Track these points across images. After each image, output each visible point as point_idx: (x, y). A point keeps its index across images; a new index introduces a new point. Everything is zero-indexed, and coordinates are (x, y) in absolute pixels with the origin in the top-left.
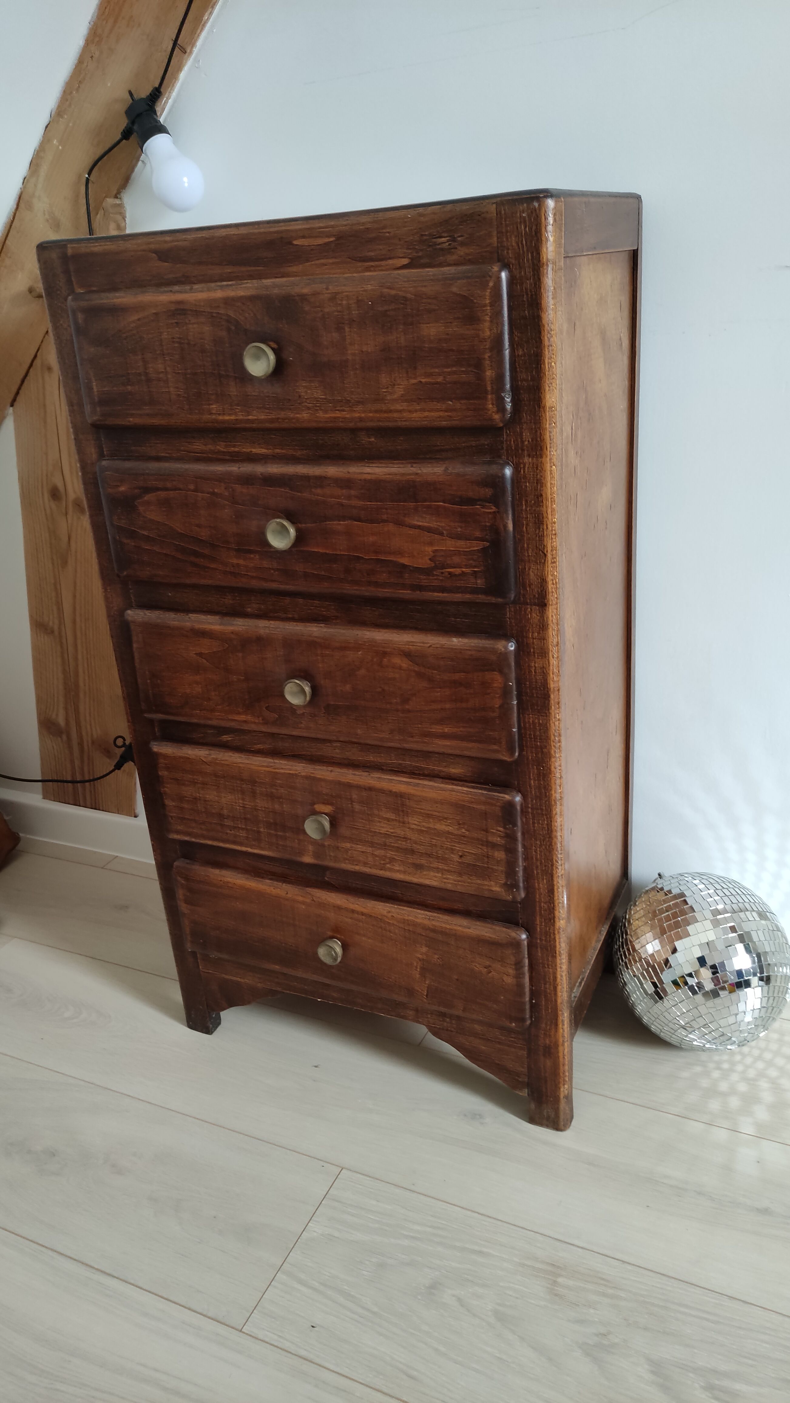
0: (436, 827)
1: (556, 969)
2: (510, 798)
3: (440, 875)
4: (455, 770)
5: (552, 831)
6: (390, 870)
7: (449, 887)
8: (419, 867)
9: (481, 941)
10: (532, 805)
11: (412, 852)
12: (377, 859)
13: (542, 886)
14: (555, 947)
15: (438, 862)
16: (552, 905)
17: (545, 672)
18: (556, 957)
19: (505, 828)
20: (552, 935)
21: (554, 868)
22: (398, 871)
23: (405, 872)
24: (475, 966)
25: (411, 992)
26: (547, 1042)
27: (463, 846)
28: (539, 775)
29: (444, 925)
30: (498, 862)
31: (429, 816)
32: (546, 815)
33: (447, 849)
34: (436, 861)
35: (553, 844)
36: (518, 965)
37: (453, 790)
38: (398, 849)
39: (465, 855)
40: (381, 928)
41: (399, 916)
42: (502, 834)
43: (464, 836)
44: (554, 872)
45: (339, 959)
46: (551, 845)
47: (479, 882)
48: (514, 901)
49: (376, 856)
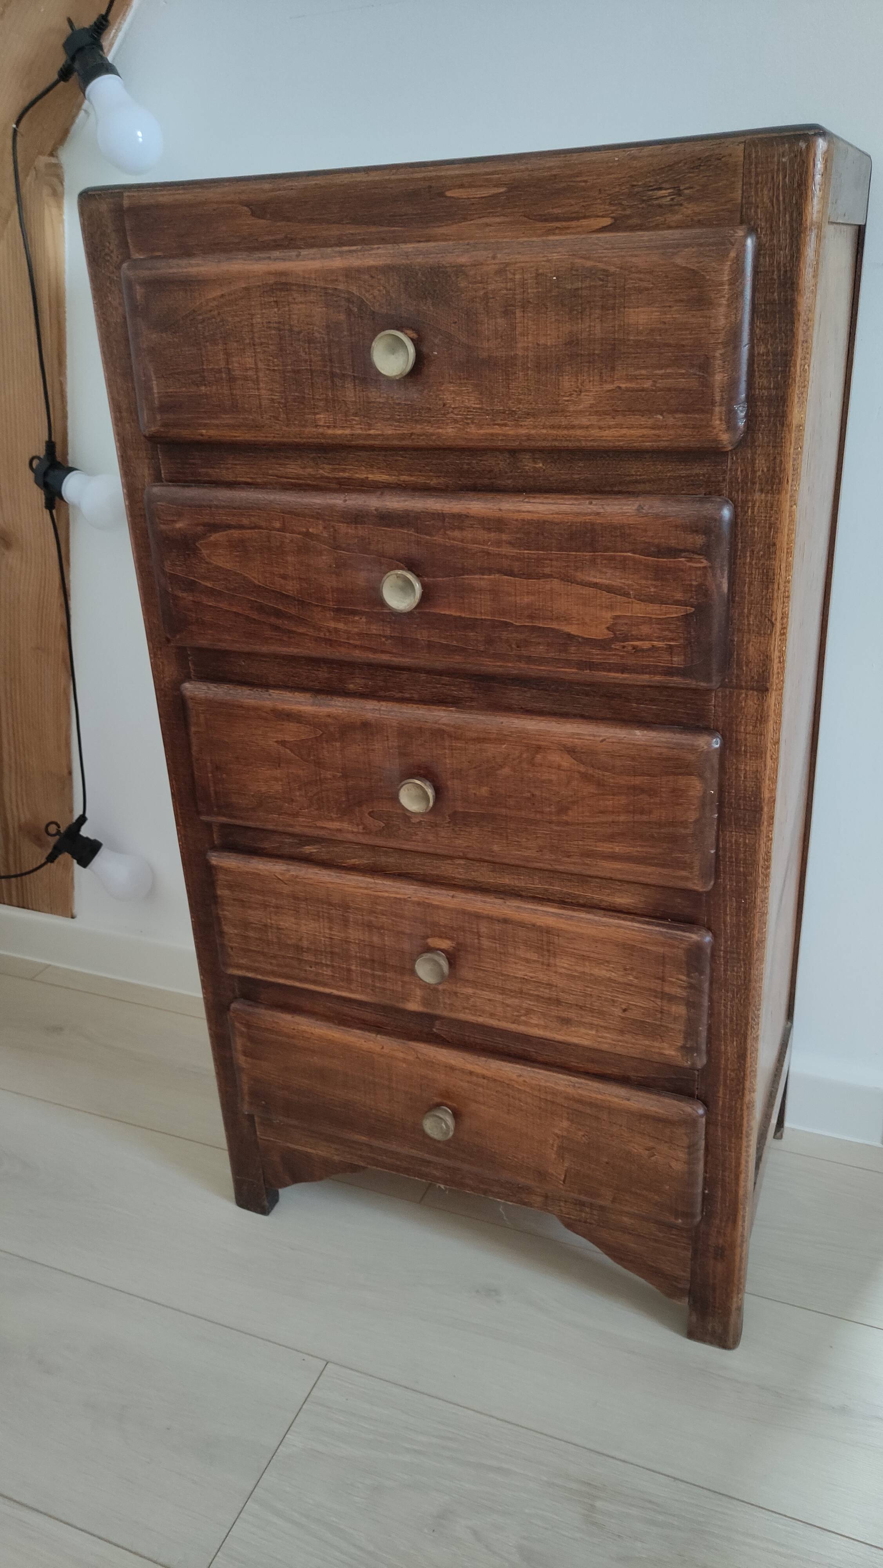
0: (592, 972)
1: (741, 1153)
2: (699, 939)
3: (594, 1032)
4: (622, 900)
5: (750, 981)
6: (526, 1023)
7: (605, 1047)
8: (566, 1021)
9: (643, 1116)
10: (726, 948)
11: (558, 1002)
12: (509, 1009)
13: (730, 1049)
14: (741, 1125)
15: (592, 1016)
16: (742, 1073)
17: (758, 776)
18: (741, 1138)
19: (688, 976)
20: (739, 1111)
21: (749, 1028)
22: (537, 1026)
23: (546, 1027)
24: (633, 1147)
25: (542, 1175)
26: (721, 1241)
27: (628, 997)
28: (738, 908)
29: (594, 1095)
30: (676, 1019)
31: (584, 958)
32: (744, 960)
33: (606, 1000)
34: (590, 1014)
35: (751, 997)
36: (691, 1148)
37: (619, 927)
38: (538, 998)
39: (631, 1009)
40: (508, 1095)
41: (534, 1082)
42: (685, 984)
43: (631, 985)
44: (749, 1033)
45: (451, 1134)
46: (747, 998)
47: (647, 1042)
48: (693, 1068)
49: (508, 1006)
